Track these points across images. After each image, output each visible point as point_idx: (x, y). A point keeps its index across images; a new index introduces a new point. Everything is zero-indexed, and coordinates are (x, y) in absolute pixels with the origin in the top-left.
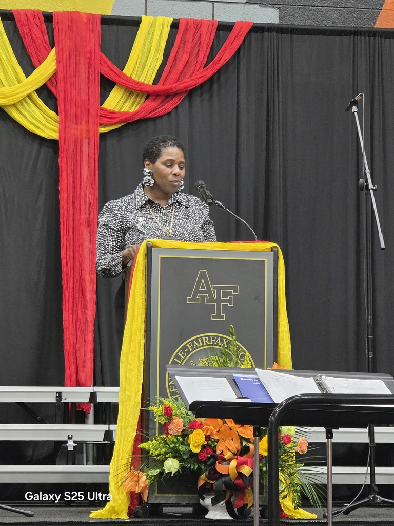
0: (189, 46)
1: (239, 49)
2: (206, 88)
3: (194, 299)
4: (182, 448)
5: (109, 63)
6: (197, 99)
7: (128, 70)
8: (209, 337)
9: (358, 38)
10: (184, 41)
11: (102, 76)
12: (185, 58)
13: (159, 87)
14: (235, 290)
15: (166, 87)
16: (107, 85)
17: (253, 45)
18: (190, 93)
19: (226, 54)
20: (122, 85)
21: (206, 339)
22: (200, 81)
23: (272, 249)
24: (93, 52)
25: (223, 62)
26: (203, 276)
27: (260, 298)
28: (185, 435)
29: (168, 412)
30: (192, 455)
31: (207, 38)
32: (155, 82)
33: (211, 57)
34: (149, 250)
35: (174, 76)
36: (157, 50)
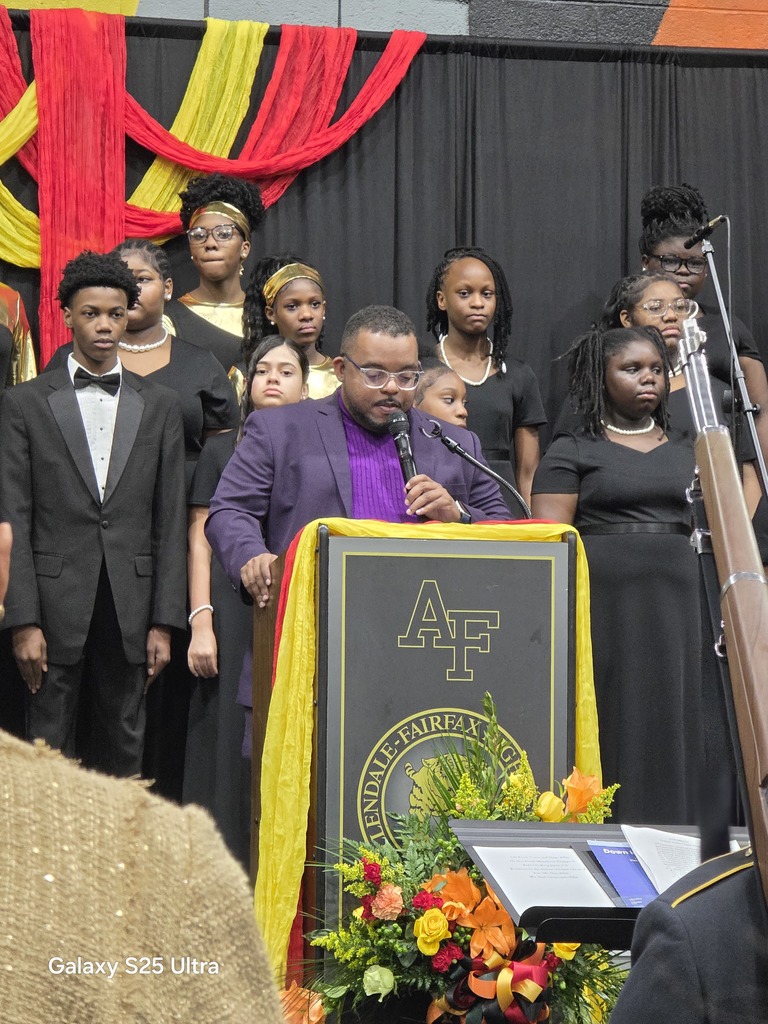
0: (301, 80)
1: (398, 89)
2: (333, 164)
3: (413, 639)
4: (400, 947)
5: (144, 114)
6: (315, 187)
7: (180, 129)
8: (441, 715)
9: (630, 66)
10: (291, 71)
11: (129, 141)
12: (291, 105)
13: (243, 164)
14: (492, 619)
15: (255, 164)
16: (139, 158)
17: (426, 80)
18: (302, 177)
19: (374, 96)
20: (167, 160)
21: (435, 718)
22: (325, 151)
23: (564, 537)
24: (112, 92)
25: (368, 113)
26: (429, 591)
27: (540, 636)
28: (405, 920)
29: (373, 875)
30: (421, 959)
31: (337, 64)
32: (235, 152)
33: (343, 104)
34: (323, 541)
35: (271, 141)
36: (238, 87)
